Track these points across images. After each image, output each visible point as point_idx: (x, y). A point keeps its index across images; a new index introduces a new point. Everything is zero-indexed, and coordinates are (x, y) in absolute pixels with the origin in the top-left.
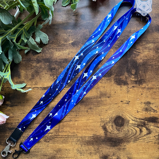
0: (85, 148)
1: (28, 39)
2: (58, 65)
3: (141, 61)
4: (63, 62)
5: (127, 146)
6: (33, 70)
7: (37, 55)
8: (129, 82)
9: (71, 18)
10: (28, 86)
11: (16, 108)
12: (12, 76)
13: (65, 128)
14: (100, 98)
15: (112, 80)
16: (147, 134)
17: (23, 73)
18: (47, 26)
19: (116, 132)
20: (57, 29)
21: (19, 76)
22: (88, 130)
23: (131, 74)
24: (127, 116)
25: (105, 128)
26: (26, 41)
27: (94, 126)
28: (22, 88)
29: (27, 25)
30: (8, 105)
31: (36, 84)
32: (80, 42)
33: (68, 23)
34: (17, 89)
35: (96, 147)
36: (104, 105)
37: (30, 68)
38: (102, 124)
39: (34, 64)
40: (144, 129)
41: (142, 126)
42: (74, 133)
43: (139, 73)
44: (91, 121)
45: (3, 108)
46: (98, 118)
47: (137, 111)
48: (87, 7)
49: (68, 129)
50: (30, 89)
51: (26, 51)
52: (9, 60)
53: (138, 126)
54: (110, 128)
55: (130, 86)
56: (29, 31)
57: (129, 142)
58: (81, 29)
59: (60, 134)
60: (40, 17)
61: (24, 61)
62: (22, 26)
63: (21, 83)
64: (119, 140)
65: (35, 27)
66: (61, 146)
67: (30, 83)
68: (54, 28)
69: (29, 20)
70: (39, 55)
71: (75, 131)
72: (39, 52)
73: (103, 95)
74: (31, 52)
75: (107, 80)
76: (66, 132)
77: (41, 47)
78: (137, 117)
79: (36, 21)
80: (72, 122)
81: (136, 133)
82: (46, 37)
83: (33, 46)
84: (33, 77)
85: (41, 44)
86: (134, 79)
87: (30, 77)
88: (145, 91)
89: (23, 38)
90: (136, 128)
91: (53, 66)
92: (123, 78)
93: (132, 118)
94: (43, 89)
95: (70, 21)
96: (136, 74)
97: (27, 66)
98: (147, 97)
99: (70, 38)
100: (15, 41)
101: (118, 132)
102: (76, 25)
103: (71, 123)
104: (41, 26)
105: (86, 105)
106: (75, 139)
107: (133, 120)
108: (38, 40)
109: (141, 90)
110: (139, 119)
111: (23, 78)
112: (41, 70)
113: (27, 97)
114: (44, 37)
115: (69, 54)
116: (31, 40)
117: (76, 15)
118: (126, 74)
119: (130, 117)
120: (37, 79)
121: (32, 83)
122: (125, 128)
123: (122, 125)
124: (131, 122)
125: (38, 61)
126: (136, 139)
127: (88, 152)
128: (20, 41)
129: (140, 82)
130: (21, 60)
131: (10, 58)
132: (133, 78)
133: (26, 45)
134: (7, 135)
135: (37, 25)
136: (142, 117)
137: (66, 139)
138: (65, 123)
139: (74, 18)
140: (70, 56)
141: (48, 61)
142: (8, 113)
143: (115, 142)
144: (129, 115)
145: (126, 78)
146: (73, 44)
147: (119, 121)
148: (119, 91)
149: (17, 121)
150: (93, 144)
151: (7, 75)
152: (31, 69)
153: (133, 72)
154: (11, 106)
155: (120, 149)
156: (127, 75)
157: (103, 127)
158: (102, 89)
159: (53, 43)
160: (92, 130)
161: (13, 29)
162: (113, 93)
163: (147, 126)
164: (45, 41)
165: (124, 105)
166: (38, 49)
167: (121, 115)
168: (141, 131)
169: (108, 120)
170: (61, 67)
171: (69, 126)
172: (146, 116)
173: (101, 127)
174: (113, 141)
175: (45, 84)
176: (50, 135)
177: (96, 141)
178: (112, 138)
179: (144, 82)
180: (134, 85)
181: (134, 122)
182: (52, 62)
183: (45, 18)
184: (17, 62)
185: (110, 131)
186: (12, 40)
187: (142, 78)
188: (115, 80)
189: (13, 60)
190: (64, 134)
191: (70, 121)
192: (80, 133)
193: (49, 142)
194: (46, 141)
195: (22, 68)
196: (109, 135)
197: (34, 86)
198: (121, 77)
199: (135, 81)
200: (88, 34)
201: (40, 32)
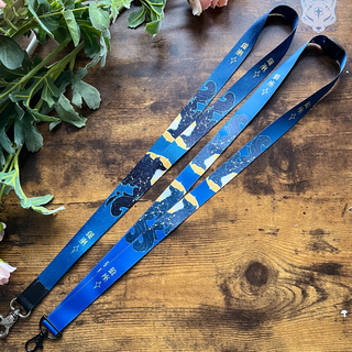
0: (183, 334)
1: (56, 99)
2: (121, 153)
3: (301, 141)
4: (133, 147)
5: (275, 328)
6: (67, 167)
7: (76, 134)
8: (276, 188)
9: (148, 53)
10: (57, 201)
11: (31, 248)
12: (23, 180)
13: (138, 292)
14: (214, 222)
15: (240, 184)
16: (318, 301)
17: (46, 171)
18: (98, 70)
19: (250, 297)
20: (117, 76)
21: (37, 179)
22: (189, 294)
23: (281, 170)
24: (274, 262)
25: (225, 290)
26: (51, 103)
27: (203, 286)
28: (43, 205)
29: (55, 69)
30: (13, 243)
31: (74, 196)
32: (167, 104)
33: (141, 63)
34: (34, 208)
35: (207, 331)
36: (223, 238)
37: (60, 162)
38: (220, 281)
39: (70, 153)
40: (311, 290)
41: (307, 283)
42: (158, 301)
43: (297, 168)
44: (194, 274)
46: (210, 268)
47: (296, 251)
48: (181, 28)
49: (146, 293)
50: (62, 208)
51: (52, 126)
52: (14, 145)
53: (298, 283)
54: (236, 289)
55: (278, 196)
56: (57, 83)
57: (278, 319)
58: (169, 75)
59: (128, 304)
60: (82, 51)
61: (49, 145)
62: (43, 71)
63: (42, 193)
64: (256, 314)
65: (72, 74)
66: (130, 330)
67: (61, 194)
68: (112, 75)
69: (58, 58)
70: (80, 132)
71: (162, 297)
72: (80, 126)
73: (220, 216)
74: (64, 126)
76: (141, 299)
77: (85, 116)
78: (295, 264)
79: (73, 61)
80: (153, 277)
81: (294, 299)
82: (95, 95)
83: (68, 114)
84: (68, 181)
85: (85, 110)
86: (286, 182)
87: (62, 181)
88: (311, 205)
89: (45, 98)
90: (294, 288)
91: (111, 157)
92: (262, 178)
93: (284, 265)
94: (89, 207)
95: (145, 60)
96: (291, 170)
97: (54, 159)
98: (317, 219)
99: (147, 95)
100: (27, 104)
101: (254, 297)
102: (159, 67)
103: (152, 280)
104: (84, 70)
105: (184, 240)
106: (161, 316)
107: (286, 271)
108: (77, 100)
109: (301, 204)
110: (300, 268)
111: (45, 184)
112: (85, 165)
113: (56, 225)
114: (91, 95)
115: (145, 129)
116: (63, 101)
117: (160, 45)
118: (269, 171)
119: (280, 263)
120: (77, 184)
121: (66, 192)
122: (271, 289)
123: (263, 281)
124: (283, 274)
125: (79, 146)
126: (294, 313)
127: (190, 343)
128: (39, 104)
129: (299, 187)
130: (42, 144)
131: (18, 141)
132: (283, 179)
133: (53, 112)
135: (75, 70)
136: (305, 264)
137: (141, 316)
138: (138, 281)
139: (154, 52)
140: (147, 135)
141: (100, 144)
142: (13, 260)
143: (249, 320)
144: (277, 260)
145: (269, 179)
146: (155, 108)
147: (257, 274)
148: (255, 208)
150: (200, 325)
151: (12, 178)
152: (64, 163)
153: (285, 165)
154: (22, 245)
155: (259, 336)
156: (271, 173)
157: (221, 286)
158: (217, 205)
159: (109, 106)
160: (198, 294)
161: (23, 79)
162: (241, 211)
163: (317, 283)
164: (92, 104)
165: (267, 238)
166: (78, 120)
167: (260, 260)
168: (304, 294)
169: (233, 271)
170: (129, 158)
171: (148, 287)
172: (315, 262)
173: (217, 288)
174: (243, 318)
175: (95, 195)
176: (106, 306)
177: (207, 318)
178: (242, 311)
179: (309, 186)
180: (287, 194)
181: (288, 275)
182: (107, 147)
183: (92, 53)
184: (32, 148)
185: (236, 295)
186: (21, 103)
187: (304, 179)
188: (244, 183)
189: (24, 145)
190: (137, 304)
191: (150, 275)
192: (171, 301)
193: (103, 322)
194: (96, 320)
195: (43, 161)
196: (235, 305)
197: (70, 201)
198: (258, 177)
199: (288, 185)
200: (186, 86)
201: (81, 84)
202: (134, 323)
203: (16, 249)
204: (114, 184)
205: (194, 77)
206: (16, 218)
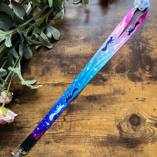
0: (99, 150)
1: (39, 35)
2: (69, 61)
3: (155, 57)
4: (75, 58)
5: (145, 147)
6: (44, 66)
7: (48, 51)
8: (144, 79)
9: (82, 15)
10: (38, 83)
11: (25, 105)
12: (22, 72)
13: (76, 128)
14: (114, 95)
15: (126, 76)
17: (33, 68)
18: (59, 22)
19: (132, 132)
20: (68, 25)
21: (29, 72)
22: (102, 129)
23: (146, 70)
24: (143, 115)
25: (119, 128)
26: (37, 36)
27: (108, 126)
28: (32, 85)
29: (39, 21)
30: (16, 103)
31: (46, 80)
32: (91, 38)
35: (111, 148)
36: (118, 102)
37: (40, 64)
38: (117, 123)
39: (45, 60)
42: (87, 132)
43: (154, 69)
44: (104, 120)
45: (11, 105)
46: (112, 117)
47: (154, 109)
49: (80, 128)
50: (41, 86)
51: (37, 47)
52: (19, 55)
53: (156, 125)
55: (145, 83)
56: (40, 27)
57: (146, 143)
58: (92, 25)
59: (72, 134)
60: (52, 14)
61: (35, 57)
62: (33, 22)
63: (31, 79)
64: (135, 141)
65: (47, 24)
66: (72, 147)
67: (40, 79)
68: (65, 25)
69: (40, 17)
70: (50, 51)
71: (88, 131)
72: (50, 48)
73: (117, 92)
74: (42, 48)
75: (120, 76)
76: (78, 131)
77: (52, 43)
78: (154, 116)
79: (48, 18)
80: (84, 121)
81: (154, 133)
82: (57, 33)
83: (44, 41)
84: (43, 73)
85: (53, 40)
86: (148, 76)
87: (41, 73)
89: (34, 33)
90: (154, 128)
91: (64, 62)
92: (137, 74)
93: (149, 116)
94: (53, 86)
95: (81, 18)
96: (151, 70)
97: (38, 63)
101: (134, 132)
102: (87, 21)
103: (83, 122)
104: (53, 22)
105: (99, 103)
106: (88, 140)
107: (149, 119)
108: (49, 35)
109: (156, 86)
110: (156, 118)
111: (33, 75)
112: (52, 66)
113: (37, 94)
114: (56, 33)
115: (80, 50)
116: (42, 35)
117: (88, 12)
118: (140, 70)
119: (147, 115)
120: (48, 75)
121: (43, 79)
122: (142, 128)
123: (138, 124)
124: (148, 121)
125: (49, 57)
126: (154, 140)
127: (102, 154)
129: (155, 78)
130: (32, 56)
131: (21, 53)
132: (147, 74)
134: (15, 134)
135: (48, 22)
137: (78, 140)
138: (77, 122)
139: (85, 15)
140: (82, 52)
141: (59, 56)
142: (16, 110)
143: (131, 143)
144: (145, 114)
145: (140, 74)
147: (135, 120)
148: (133, 88)
149: (26, 120)
150: (107, 145)
151: (17, 70)
152: (42, 65)
153: (148, 68)
154: (20, 103)
155: (137, 151)
156: (141, 72)
157: (117, 126)
158: (115, 86)
159: (64, 39)
160: (106, 129)
161: (24, 24)
162: (127, 89)
164: (56, 37)
165: (140, 103)
166: (49, 45)
167: (136, 113)
169: (123, 118)
170: (72, 63)
171: (82, 125)
173: (116, 127)
174: (129, 142)
175: (56, 80)
176: (61, 134)
177: (110, 141)
178: (128, 139)
180: (149, 81)
181: (151, 121)
182: (63, 58)
183: (57, 13)
184: (27, 57)
185: (125, 131)
186: (23, 35)
188: (128, 76)
189: (23, 56)
190: (76, 134)
191: (83, 119)
192: (93, 133)
193: (59, 142)
194: (56, 141)
195: (32, 64)
196: (124, 135)
197: (44, 83)
198: (135, 73)
199: (150, 77)
200: (100, 30)
201: (51, 28)
202: (74, 143)
203: (17, 105)
204: (66, 75)
205: (104, 26)
206: (18, 91)
